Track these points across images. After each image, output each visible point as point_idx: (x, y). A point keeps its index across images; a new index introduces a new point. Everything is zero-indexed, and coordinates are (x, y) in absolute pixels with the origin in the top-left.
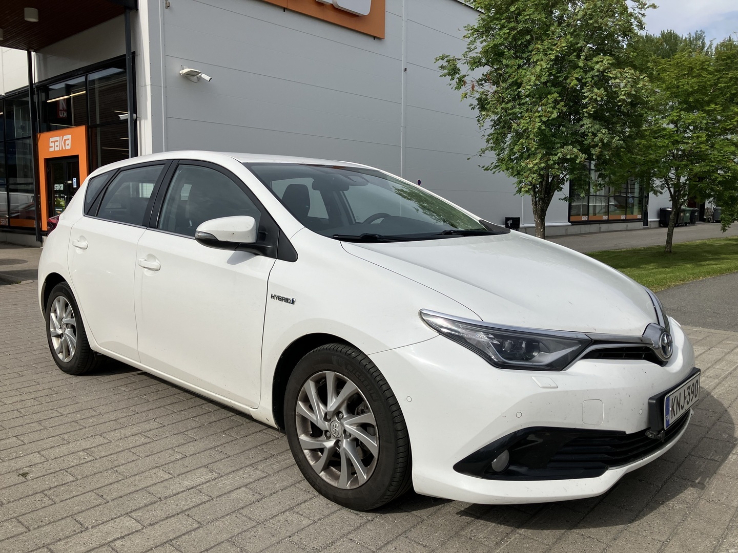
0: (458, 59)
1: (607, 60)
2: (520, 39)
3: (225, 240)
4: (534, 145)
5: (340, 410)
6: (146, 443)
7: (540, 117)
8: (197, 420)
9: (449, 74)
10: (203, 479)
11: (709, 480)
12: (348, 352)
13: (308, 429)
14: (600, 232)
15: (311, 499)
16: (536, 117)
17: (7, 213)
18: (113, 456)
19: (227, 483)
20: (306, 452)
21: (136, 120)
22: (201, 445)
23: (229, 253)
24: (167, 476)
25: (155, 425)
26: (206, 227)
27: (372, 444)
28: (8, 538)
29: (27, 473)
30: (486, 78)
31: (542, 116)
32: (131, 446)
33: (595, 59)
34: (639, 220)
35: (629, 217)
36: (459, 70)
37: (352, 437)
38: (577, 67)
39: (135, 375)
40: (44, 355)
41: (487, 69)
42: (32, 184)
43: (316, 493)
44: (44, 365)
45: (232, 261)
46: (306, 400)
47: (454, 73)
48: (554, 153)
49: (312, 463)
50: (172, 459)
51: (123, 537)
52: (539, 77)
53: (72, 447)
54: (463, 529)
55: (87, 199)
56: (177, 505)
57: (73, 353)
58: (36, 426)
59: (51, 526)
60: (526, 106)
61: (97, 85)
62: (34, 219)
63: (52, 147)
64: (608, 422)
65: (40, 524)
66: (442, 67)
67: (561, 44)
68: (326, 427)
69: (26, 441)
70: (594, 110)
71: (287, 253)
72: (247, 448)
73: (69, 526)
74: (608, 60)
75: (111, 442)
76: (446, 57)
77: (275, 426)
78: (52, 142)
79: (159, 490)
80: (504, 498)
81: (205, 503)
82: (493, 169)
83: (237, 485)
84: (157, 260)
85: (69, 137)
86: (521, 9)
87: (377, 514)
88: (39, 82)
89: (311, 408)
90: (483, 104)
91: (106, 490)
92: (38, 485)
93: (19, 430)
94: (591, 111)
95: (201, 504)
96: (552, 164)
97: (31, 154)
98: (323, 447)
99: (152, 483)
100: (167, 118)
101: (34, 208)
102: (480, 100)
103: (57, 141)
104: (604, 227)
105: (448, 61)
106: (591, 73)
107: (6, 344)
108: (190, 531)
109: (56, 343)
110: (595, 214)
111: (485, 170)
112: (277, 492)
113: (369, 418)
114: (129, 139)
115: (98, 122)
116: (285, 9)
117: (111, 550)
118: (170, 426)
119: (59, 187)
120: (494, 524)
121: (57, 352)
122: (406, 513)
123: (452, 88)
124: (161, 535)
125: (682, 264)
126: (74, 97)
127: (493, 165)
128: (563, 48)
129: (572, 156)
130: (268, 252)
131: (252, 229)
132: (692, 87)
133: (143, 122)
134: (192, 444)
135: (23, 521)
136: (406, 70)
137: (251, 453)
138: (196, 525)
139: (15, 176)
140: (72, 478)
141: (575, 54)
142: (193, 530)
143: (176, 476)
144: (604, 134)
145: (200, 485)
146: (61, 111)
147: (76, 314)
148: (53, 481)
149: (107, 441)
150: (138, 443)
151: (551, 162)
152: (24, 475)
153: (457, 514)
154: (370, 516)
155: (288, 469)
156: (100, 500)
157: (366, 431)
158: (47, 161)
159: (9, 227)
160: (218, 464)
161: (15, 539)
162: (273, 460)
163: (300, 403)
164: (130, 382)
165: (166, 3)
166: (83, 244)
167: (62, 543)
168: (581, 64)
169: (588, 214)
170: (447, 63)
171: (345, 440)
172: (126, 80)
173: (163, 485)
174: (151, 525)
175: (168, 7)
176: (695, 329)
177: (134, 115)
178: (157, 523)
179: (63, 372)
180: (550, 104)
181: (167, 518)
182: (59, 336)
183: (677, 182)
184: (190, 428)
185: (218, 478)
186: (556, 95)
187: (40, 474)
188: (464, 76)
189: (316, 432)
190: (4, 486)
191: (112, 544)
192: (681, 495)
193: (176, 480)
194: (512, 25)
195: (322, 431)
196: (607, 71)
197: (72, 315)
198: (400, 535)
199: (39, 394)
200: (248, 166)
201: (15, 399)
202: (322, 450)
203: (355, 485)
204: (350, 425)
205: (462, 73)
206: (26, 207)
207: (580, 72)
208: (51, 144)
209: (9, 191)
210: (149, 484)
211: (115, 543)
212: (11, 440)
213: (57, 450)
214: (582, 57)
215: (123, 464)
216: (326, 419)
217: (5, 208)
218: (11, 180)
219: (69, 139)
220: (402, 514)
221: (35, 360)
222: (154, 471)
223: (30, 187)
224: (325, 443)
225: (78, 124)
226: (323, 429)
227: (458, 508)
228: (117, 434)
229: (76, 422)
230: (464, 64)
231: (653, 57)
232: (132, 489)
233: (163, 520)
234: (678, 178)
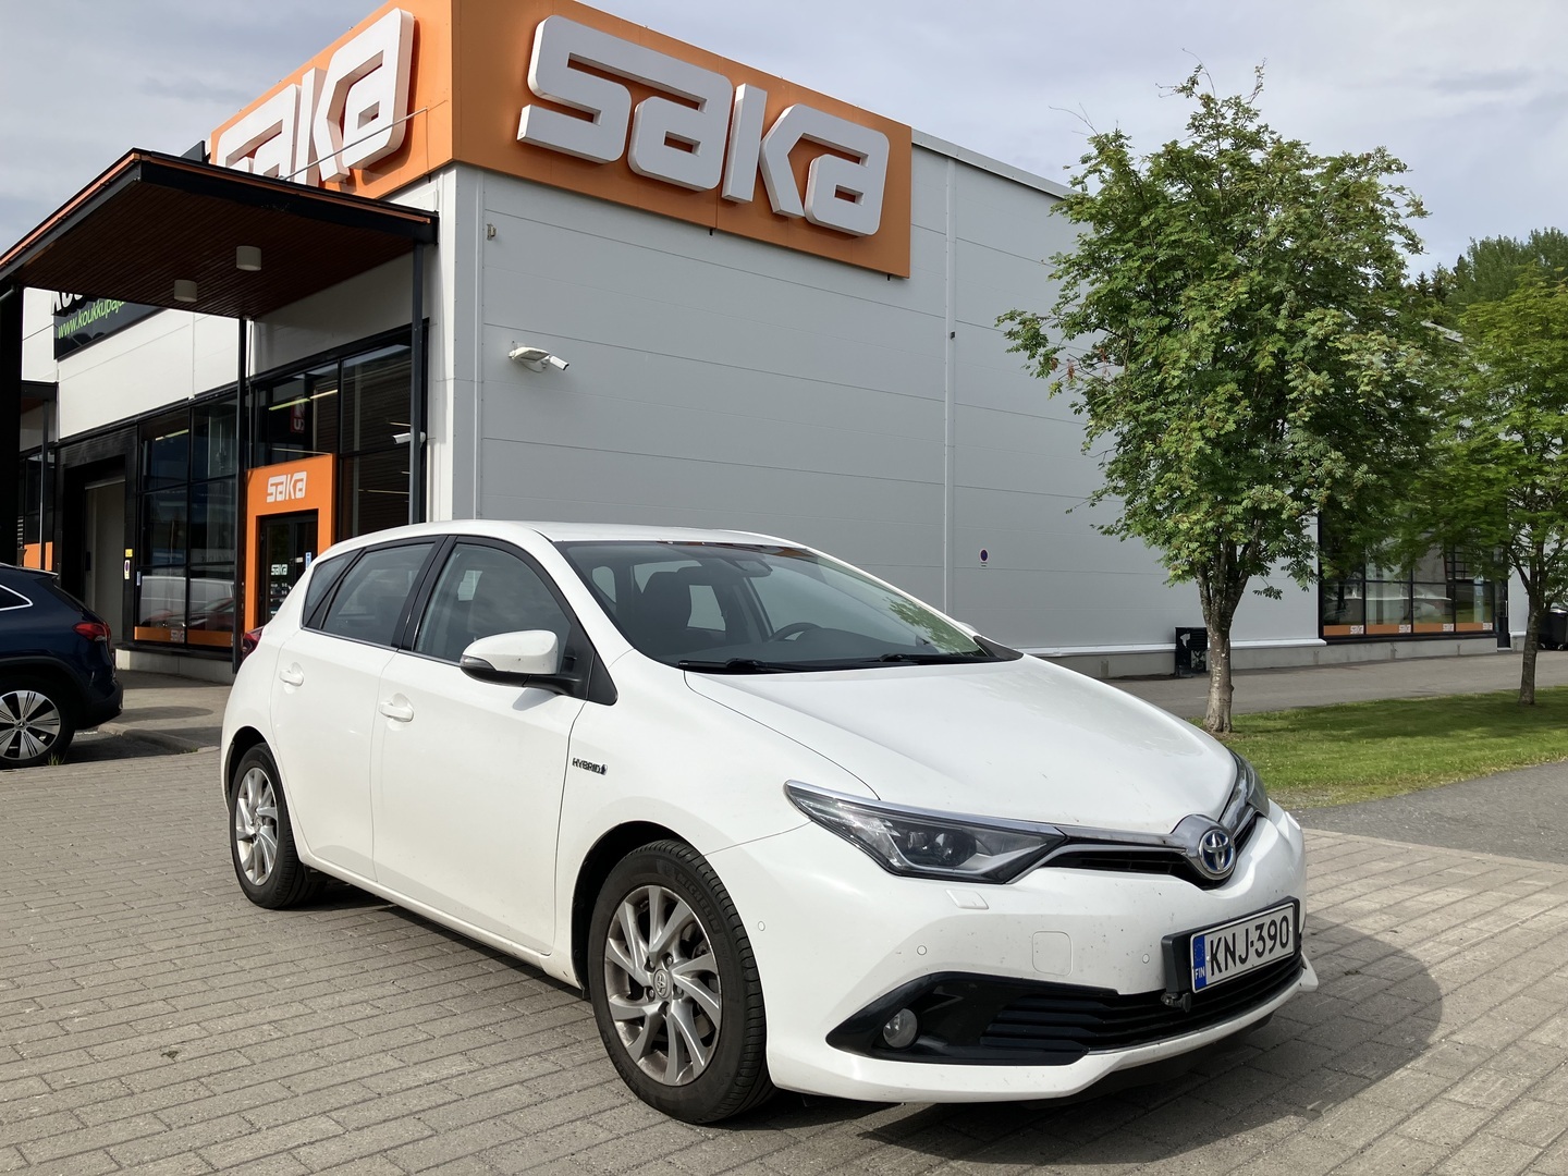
0: (1042, 319)
1: (1332, 316)
2: (1162, 278)
3: (506, 670)
4: (1190, 485)
5: (669, 951)
6: (372, 1017)
7: (1201, 429)
8: (464, 984)
9: (1026, 348)
10: (454, 1071)
11: (1335, 1106)
12: (682, 853)
13: (624, 986)
14: (1394, 660)
15: (623, 1105)
16: (1193, 430)
17: (183, 618)
18: (315, 1033)
19: (491, 1078)
20: (619, 1025)
21: (425, 444)
22: (463, 1022)
23: (517, 691)
24: (397, 1064)
25: (393, 989)
26: (478, 650)
27: (712, 1004)
28: (137, 1138)
29: (177, 1052)
30: (1102, 353)
31: (1206, 427)
32: (347, 1018)
33: (1309, 315)
34: (1487, 635)
35: (1462, 627)
36: (1045, 339)
37: (685, 996)
38: (1274, 330)
39: (374, 911)
40: (223, 876)
41: (1100, 336)
42: (233, 563)
43: (634, 1097)
44: (221, 891)
45: (521, 705)
46: (621, 937)
47: (1035, 345)
48: (1234, 499)
49: (626, 1044)
50: (410, 1040)
51: (312, 1143)
52: (1196, 354)
53: (252, 1017)
54: (859, 1156)
55: (309, 598)
56: (405, 1104)
57: (270, 869)
58: (200, 986)
59: (205, 1124)
60: (1178, 406)
61: (358, 377)
62: (230, 629)
63: (272, 494)
64: (1082, 971)
65: (188, 1121)
66: (1011, 334)
67: (1236, 288)
68: (647, 982)
69: (179, 1007)
70: (1309, 413)
71: (600, 689)
72: (539, 1029)
73: (233, 1125)
74: (1334, 316)
75: (315, 1012)
76: (1020, 315)
77: (577, 984)
78: (272, 485)
79: (381, 1084)
80: (902, 1089)
81: (449, 1103)
82: (1120, 531)
83: (507, 1082)
84: (409, 705)
85: (303, 475)
86: (1162, 221)
87: (725, 1131)
88: (255, 376)
89: (627, 951)
90: (1097, 402)
91: (296, 1079)
92: (193, 1069)
93: (171, 991)
94: (1305, 417)
95: (444, 1104)
96: (1231, 523)
97: (233, 503)
98: (642, 1015)
99: (370, 1072)
100: (482, 439)
101: (232, 610)
102: (1091, 395)
103: (282, 483)
104: (1403, 648)
105: (1023, 323)
106: (1303, 342)
107: (162, 856)
108: (418, 1140)
109: (244, 851)
110: (1380, 621)
111: (1104, 533)
112: (570, 1093)
113: (708, 962)
114: (411, 473)
115: (357, 448)
116: (711, 231)
117: (291, 1158)
118: (416, 992)
119: (279, 570)
120: (914, 1152)
121: (245, 868)
122: (774, 1131)
123: (1031, 374)
124: (371, 1143)
125: (1545, 729)
126: (319, 398)
127: (1120, 524)
128: (1241, 297)
129: (1273, 506)
130: (575, 689)
131: (551, 651)
132: (1550, 359)
133: (437, 447)
134: (448, 1020)
135: (162, 1117)
136: (953, 335)
137: (543, 1037)
138: (427, 1133)
139: (203, 546)
140: (246, 1062)
141: (1268, 306)
142: (422, 1139)
143: (411, 1064)
144: (1334, 461)
145: (447, 1078)
146: (298, 418)
147: (280, 800)
148: (216, 1064)
149: (310, 1011)
150: (359, 1016)
151: (1230, 518)
152: (172, 1054)
153: (858, 1135)
154: (711, 1133)
155: (598, 1063)
156: (286, 1093)
157: (708, 986)
158: (262, 520)
159: (186, 645)
160: (483, 1050)
161: (149, 1139)
162: (576, 1049)
163: (611, 941)
164: (362, 922)
165: (489, 230)
166: (296, 677)
167: (219, 1146)
168: (1281, 325)
169: (1364, 622)
170: (1021, 326)
171: (674, 1001)
172: (410, 368)
173: (387, 1076)
174: (358, 1129)
175: (491, 236)
176: (1478, 856)
177: (422, 435)
178: (368, 1127)
179: (252, 904)
180: (1221, 403)
181: (384, 1121)
182: (249, 839)
183: (1537, 555)
184: (450, 996)
185: (479, 1070)
186: (1232, 386)
187: (197, 1055)
188: (1055, 351)
189: (637, 992)
190: (139, 1069)
191: (294, 1152)
192: (1267, 1125)
193: (410, 1071)
194: (1146, 251)
195: (643, 988)
196: (1332, 338)
197: (273, 801)
198: (752, 1160)
199: (210, 937)
200: (562, 548)
201: (167, 944)
202: (641, 1020)
203: (688, 1078)
204: (680, 974)
205: (1050, 346)
206: (218, 608)
207: (1279, 340)
208: (271, 489)
209: (190, 574)
210: (366, 1074)
211: (299, 1150)
212: (155, 1005)
213: (228, 1021)
214: (1283, 312)
215: (329, 1045)
216: (648, 967)
217: (181, 610)
218: (196, 556)
219: (302, 480)
220: (765, 1132)
221: (209, 882)
222: (377, 1056)
223: (227, 569)
224: (644, 1008)
225: (324, 448)
226: (643, 984)
227: (865, 1127)
228: (328, 1001)
229: (264, 981)
230: (1054, 327)
231: (1436, 308)
232: (339, 1080)
233: (378, 1124)
234: (1539, 546)
